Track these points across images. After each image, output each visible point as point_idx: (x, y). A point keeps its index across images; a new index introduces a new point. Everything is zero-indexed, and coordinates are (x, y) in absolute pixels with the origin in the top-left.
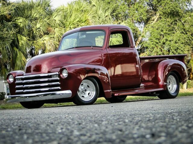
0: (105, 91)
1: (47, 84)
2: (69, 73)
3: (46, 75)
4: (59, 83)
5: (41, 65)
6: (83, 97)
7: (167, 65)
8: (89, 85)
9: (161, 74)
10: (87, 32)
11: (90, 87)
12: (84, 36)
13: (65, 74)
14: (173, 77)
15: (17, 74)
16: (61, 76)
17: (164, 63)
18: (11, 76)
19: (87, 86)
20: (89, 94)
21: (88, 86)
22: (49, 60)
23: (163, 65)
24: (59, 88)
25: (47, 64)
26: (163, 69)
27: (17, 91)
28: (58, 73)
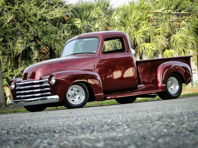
0: (96, 95)
1: (39, 90)
2: (56, 80)
3: (38, 81)
4: (48, 89)
5: (35, 72)
6: (73, 101)
8: (79, 90)
9: (160, 75)
10: (84, 40)
11: (80, 91)
12: (82, 43)
13: (53, 81)
14: (174, 78)
15: (17, 81)
16: (50, 82)
18: (13, 83)
19: (77, 91)
20: (79, 98)
22: (44, 67)
24: (49, 93)
25: (41, 71)
26: (163, 70)
27: (18, 96)
28: (48, 80)
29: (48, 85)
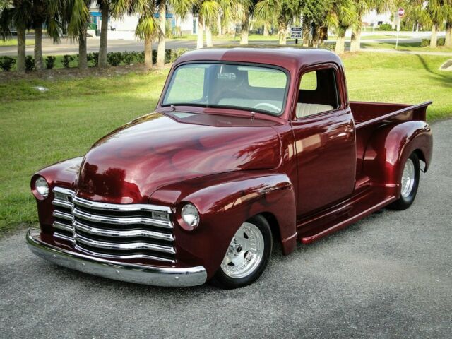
0: (285, 241)
4: (171, 237)
5: (124, 171)
6: (231, 264)
7: (406, 137)
8: (247, 233)
10: (240, 68)
11: (249, 237)
12: (233, 76)
13: (189, 219)
14: (412, 162)
16: (180, 221)
17: (399, 133)
20: (245, 254)
21: (246, 236)
23: (398, 139)
28: (170, 212)
29: (170, 225)
